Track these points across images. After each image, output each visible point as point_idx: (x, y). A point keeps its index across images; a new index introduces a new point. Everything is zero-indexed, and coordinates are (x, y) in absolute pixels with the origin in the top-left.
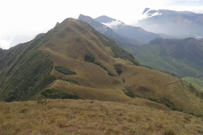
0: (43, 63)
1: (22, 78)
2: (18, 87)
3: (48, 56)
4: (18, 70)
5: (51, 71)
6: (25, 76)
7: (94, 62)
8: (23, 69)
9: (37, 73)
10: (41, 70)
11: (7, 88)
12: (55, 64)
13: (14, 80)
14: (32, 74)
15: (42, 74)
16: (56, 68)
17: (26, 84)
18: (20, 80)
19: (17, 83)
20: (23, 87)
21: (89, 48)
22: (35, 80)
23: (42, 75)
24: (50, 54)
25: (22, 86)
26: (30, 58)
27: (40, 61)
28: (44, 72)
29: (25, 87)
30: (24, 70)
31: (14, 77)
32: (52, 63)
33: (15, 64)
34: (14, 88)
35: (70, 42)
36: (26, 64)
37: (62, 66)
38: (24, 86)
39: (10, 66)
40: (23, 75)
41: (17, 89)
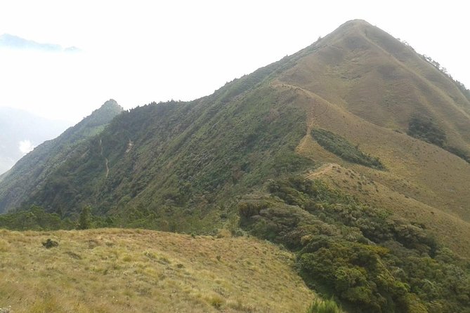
0: (274, 120)
1: (206, 161)
2: (192, 184)
3: (290, 101)
4: (200, 139)
5: (298, 141)
6: (216, 154)
7: (445, 144)
8: (214, 138)
9: (251, 147)
10: (265, 140)
11: (164, 182)
12: (312, 124)
13: (185, 163)
14: (236, 150)
15: (266, 152)
16: (315, 134)
17: (215, 175)
18: (200, 165)
19: (191, 171)
20: (206, 183)
21: (423, 100)
22: (244, 167)
23: (268, 153)
24: (298, 95)
25: (203, 181)
26: (237, 108)
27: (266, 113)
28: (276, 144)
29: (211, 184)
30: (215, 140)
31: (186, 157)
32: (303, 118)
33: (197, 128)
34: (181, 184)
35: (359, 76)
36: (223, 125)
37: (335, 133)
38: (208, 181)
39: (184, 134)
40: (211, 153)
41: (188, 187)
